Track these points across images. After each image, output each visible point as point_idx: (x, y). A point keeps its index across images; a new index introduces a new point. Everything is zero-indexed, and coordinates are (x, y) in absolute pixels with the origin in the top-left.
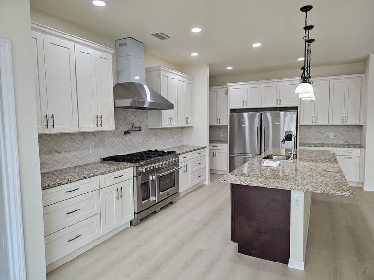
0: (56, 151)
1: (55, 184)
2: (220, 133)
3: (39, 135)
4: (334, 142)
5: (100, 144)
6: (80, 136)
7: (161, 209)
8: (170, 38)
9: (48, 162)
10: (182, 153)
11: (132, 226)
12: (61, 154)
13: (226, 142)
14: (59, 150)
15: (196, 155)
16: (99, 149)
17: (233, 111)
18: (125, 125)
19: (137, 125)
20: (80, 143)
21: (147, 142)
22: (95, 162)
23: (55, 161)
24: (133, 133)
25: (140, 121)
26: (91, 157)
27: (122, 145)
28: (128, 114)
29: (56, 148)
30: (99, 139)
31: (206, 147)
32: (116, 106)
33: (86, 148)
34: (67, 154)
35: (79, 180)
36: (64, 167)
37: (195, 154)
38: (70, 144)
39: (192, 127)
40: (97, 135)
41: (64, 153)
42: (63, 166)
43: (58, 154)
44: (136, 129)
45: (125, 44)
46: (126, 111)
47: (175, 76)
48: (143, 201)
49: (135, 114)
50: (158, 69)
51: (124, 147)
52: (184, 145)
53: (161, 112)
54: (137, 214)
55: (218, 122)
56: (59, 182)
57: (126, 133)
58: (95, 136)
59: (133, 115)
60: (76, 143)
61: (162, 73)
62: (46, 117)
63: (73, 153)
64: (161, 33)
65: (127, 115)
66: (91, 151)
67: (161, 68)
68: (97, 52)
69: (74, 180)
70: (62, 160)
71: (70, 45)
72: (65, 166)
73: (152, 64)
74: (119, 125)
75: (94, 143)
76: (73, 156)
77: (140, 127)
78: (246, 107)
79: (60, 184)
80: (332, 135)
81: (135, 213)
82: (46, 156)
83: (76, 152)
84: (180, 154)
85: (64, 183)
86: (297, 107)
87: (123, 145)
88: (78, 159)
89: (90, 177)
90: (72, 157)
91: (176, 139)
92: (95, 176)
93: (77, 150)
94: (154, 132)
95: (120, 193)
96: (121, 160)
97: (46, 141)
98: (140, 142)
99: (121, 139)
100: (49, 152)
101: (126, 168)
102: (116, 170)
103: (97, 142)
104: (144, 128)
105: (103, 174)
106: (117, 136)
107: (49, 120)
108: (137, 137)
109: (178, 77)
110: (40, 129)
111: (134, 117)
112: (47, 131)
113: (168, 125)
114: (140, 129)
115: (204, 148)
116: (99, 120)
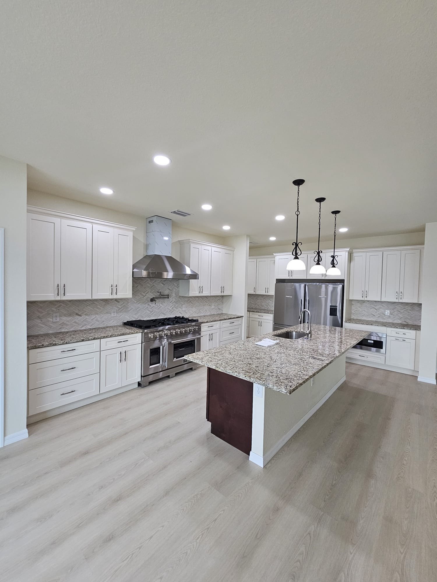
0: (77, 314)
1: (50, 344)
2: (270, 301)
3: (27, 302)
4: (390, 321)
5: (122, 310)
6: (102, 302)
7: (177, 374)
8: (190, 215)
9: (67, 323)
10: (207, 322)
11: (140, 388)
12: (82, 317)
13: (267, 311)
14: (79, 314)
15: (228, 325)
16: (122, 314)
17: (279, 281)
18: (152, 293)
19: (166, 292)
20: (102, 308)
21: (177, 309)
22: (117, 324)
23: (75, 322)
24: (161, 300)
25: (169, 289)
26: (113, 320)
27: (147, 311)
28: (156, 282)
29: (77, 312)
30: (122, 305)
31: (243, 316)
32: (134, 277)
33: (107, 313)
34: (87, 317)
35: (76, 342)
36: (83, 328)
37: (226, 324)
38: (91, 308)
39: (231, 296)
40: (120, 301)
41: (84, 316)
42: (82, 327)
43: (78, 317)
44: (165, 297)
45: (152, 221)
46: (154, 280)
47: (209, 248)
48: (151, 365)
49: (164, 283)
50: (189, 242)
51: (149, 312)
52: (223, 313)
53: (189, 281)
54: (144, 377)
55: (267, 291)
56: (54, 343)
57: (152, 300)
58: (118, 302)
59: (162, 283)
60: (98, 308)
61: (192, 245)
62: (58, 286)
63: (93, 317)
64: (177, 211)
65: (154, 284)
66: (112, 314)
67: (191, 241)
68: (116, 230)
69: (71, 342)
70: (82, 322)
71: (88, 226)
72: (84, 327)
73: (182, 237)
74: (146, 293)
75: (116, 308)
76: (93, 319)
77: (168, 295)
78: (291, 278)
79: (55, 345)
80: (387, 312)
81: (141, 376)
82: (65, 317)
83: (97, 316)
84: (203, 323)
85: (59, 344)
86: (344, 280)
87: (149, 310)
88: (98, 321)
89: (89, 340)
90: (92, 320)
91: (213, 307)
92: (94, 339)
93: (97, 314)
94: (186, 299)
95: (124, 357)
96: (135, 325)
97: (67, 305)
98: (168, 309)
99: (147, 305)
100: (70, 315)
101: (132, 333)
102: (120, 335)
103: (120, 307)
104: (174, 295)
105: (104, 337)
106: (143, 303)
107: (61, 289)
108: (165, 304)
109: (213, 248)
110: (51, 296)
111: (163, 285)
112: (58, 298)
113: (197, 294)
114: (168, 297)
115: (239, 317)
116: (114, 289)
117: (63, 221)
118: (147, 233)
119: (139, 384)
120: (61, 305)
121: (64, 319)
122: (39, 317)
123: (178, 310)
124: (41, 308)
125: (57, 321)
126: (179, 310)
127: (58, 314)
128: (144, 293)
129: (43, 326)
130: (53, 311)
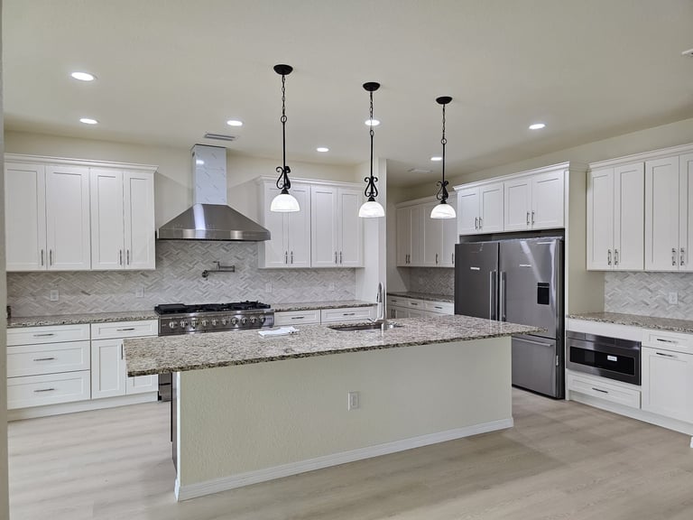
0: (83, 292)
4: (680, 316)
5: (153, 288)
6: (120, 276)
9: (70, 303)
10: (289, 310)
11: (162, 402)
12: (90, 296)
14: (87, 291)
16: (152, 294)
18: (205, 264)
19: (232, 262)
20: (120, 285)
21: (253, 289)
22: (143, 309)
23: (81, 303)
24: (221, 275)
25: (238, 258)
27: (196, 291)
28: (212, 247)
29: (82, 288)
30: (153, 280)
31: (376, 305)
32: (159, 237)
33: (129, 292)
34: (98, 296)
35: (54, 325)
38: (103, 284)
39: (361, 268)
40: (149, 275)
41: (94, 295)
42: (92, 310)
43: (84, 295)
44: (225, 270)
45: (194, 154)
47: (305, 187)
49: (227, 248)
51: (201, 293)
52: (356, 298)
54: (162, 385)
57: (205, 274)
58: (147, 276)
59: (223, 248)
60: (115, 285)
63: (108, 296)
65: (209, 249)
66: (137, 295)
68: (125, 172)
69: (46, 324)
70: (91, 303)
71: (83, 170)
72: (94, 310)
74: (193, 264)
75: (143, 285)
76: (108, 299)
77: (232, 267)
80: (673, 298)
82: (68, 296)
83: (113, 295)
84: (279, 311)
86: (564, 229)
87: (200, 291)
88: (115, 303)
90: (106, 301)
93: (114, 293)
94: (273, 274)
97: (69, 279)
98: (237, 288)
99: (196, 282)
100: (74, 293)
101: (141, 319)
102: (121, 321)
103: (150, 284)
104: (248, 267)
106: (189, 278)
107: (46, 255)
108: (230, 282)
109: (313, 187)
110: (34, 266)
111: (225, 252)
112: (44, 269)
113: (281, 264)
114: (233, 269)
115: (366, 306)
116: (125, 255)
117: (49, 167)
119: (159, 396)
120: (60, 280)
121: (66, 298)
122: (32, 295)
123: (256, 291)
124: (34, 281)
125: (55, 300)
126: (258, 292)
127: (56, 291)
128: (190, 263)
129: (37, 305)
130: (50, 287)
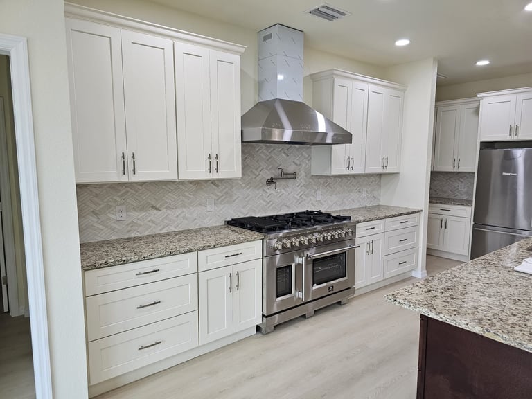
0: (153, 207)
1: (118, 261)
2: (460, 184)
5: (224, 199)
6: (191, 185)
7: (317, 312)
8: (343, 14)
9: (139, 222)
10: (365, 221)
11: (260, 335)
12: (161, 212)
13: (468, 203)
14: (157, 206)
15: (398, 226)
16: (222, 206)
17: (487, 146)
18: (269, 171)
19: (291, 169)
20: (192, 196)
21: (308, 197)
23: (151, 221)
24: (283, 183)
25: (296, 164)
26: (209, 218)
27: (262, 201)
28: (275, 151)
29: (153, 203)
30: (223, 190)
31: (422, 211)
32: (244, 140)
33: (200, 204)
34: (169, 212)
35: (160, 257)
36: (164, 231)
37: (394, 223)
38: (174, 197)
39: (397, 173)
40: (220, 184)
41: (165, 210)
42: (163, 229)
43: (154, 211)
44: (289, 176)
45: (270, 36)
46: (271, 147)
47: (364, 86)
48: (278, 297)
49: (288, 152)
50: (330, 76)
51: (265, 204)
52: (381, 204)
53: (331, 149)
54: (267, 317)
55: (456, 165)
56: (124, 259)
57: (269, 182)
58: (217, 186)
59: (284, 153)
60: (185, 196)
61: (338, 81)
62: (123, 157)
63: (179, 211)
64: (325, 7)
65: (272, 154)
66: (208, 207)
67: (335, 72)
68: (213, 51)
69: (151, 257)
70: (162, 220)
71: (166, 43)
72: (166, 229)
73: (319, 65)
74: (259, 170)
75: (215, 197)
76: (179, 214)
77: (294, 174)
78: (515, 138)
79: (126, 262)
81: (263, 315)
82: (136, 213)
83: (184, 210)
84: (359, 222)
85: (133, 260)
87: (265, 201)
88: (187, 219)
89: (180, 253)
90: (177, 216)
91: (364, 194)
92: (188, 251)
93: (185, 207)
94: (322, 181)
95: (235, 281)
96: (249, 226)
97: (137, 192)
98: (294, 197)
99: (261, 191)
100: (143, 209)
101: (248, 241)
102: (229, 245)
103: (220, 194)
104: (303, 174)
105: (204, 248)
106: (255, 188)
107: (128, 161)
108: (289, 190)
109: (371, 86)
110: (114, 176)
111: (285, 157)
112: (124, 179)
113: (344, 171)
114: (294, 176)
115: (414, 212)
116: (213, 162)
117: (126, 33)
118: (259, 60)
119: (258, 328)
120: (128, 192)
121: (135, 215)
122: (95, 213)
123: (309, 199)
124: (97, 196)
125: (122, 219)
126: (311, 200)
127: (124, 207)
128: (256, 170)
129: (101, 227)
130: (115, 201)
